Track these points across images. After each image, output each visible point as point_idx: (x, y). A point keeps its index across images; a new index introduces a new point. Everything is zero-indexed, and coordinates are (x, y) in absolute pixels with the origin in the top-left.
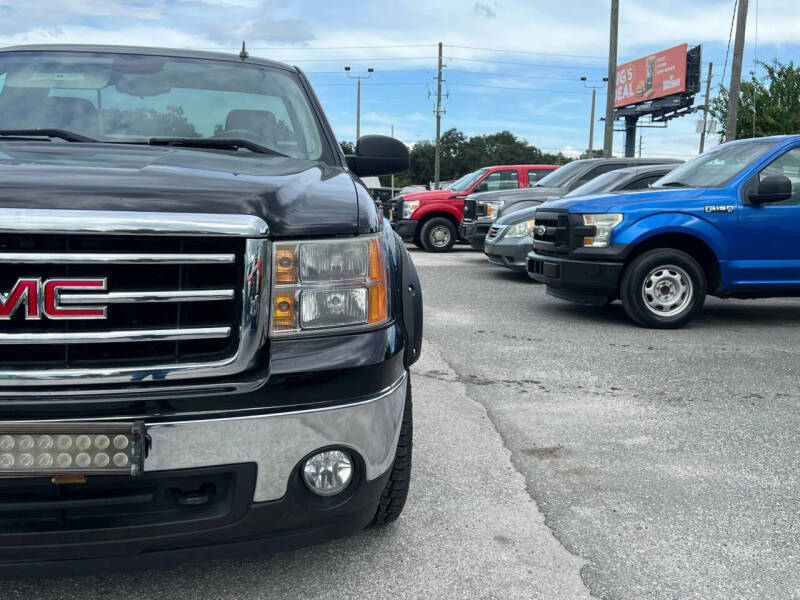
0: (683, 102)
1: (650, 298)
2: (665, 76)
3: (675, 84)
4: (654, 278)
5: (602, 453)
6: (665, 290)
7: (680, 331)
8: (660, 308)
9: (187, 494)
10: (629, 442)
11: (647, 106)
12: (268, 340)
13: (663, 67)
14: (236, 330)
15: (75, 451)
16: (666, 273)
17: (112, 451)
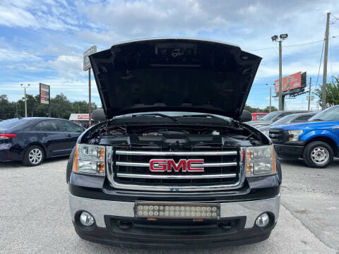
0: (301, 90)
1: (314, 158)
2: (294, 82)
3: (298, 85)
4: (315, 151)
5: (322, 213)
6: (319, 155)
7: (326, 169)
8: (317, 161)
9: (225, 225)
10: (330, 209)
11: (288, 92)
12: (246, 178)
13: (293, 79)
14: (237, 175)
15: (201, 212)
16: (319, 149)
17: (212, 212)
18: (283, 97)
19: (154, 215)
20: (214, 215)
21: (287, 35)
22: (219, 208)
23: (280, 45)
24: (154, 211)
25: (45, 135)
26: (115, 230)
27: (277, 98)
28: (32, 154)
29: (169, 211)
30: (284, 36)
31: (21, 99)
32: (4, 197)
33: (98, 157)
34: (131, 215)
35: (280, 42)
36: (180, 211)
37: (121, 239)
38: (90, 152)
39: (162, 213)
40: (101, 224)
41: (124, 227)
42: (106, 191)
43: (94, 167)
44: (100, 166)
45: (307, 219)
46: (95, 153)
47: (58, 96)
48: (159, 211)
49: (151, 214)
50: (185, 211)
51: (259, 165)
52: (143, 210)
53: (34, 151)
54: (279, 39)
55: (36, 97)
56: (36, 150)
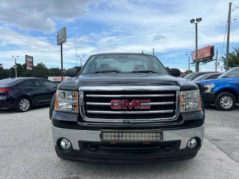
0: (210, 59)
1: (222, 104)
2: (206, 53)
3: (208, 55)
4: (223, 99)
5: (231, 140)
6: (226, 102)
8: (225, 106)
9: (166, 147)
10: (236, 137)
11: (201, 60)
12: (180, 113)
13: (205, 51)
14: (174, 111)
15: (149, 137)
16: (226, 98)
17: (157, 137)
18: (198, 63)
19: (115, 139)
20: (159, 139)
21: (201, 19)
22: (162, 134)
23: (196, 26)
24: (115, 136)
25: (31, 90)
26: (87, 152)
27: (195, 64)
28: (22, 103)
29: (126, 136)
30: (199, 20)
31: (12, 67)
32: (3, 133)
33: (73, 100)
34: (99, 140)
35: (196, 24)
36: (134, 136)
37: (91, 158)
38: (67, 96)
39: (121, 138)
40: (76, 147)
41: (93, 149)
42: (79, 123)
43: (71, 107)
44: (74, 106)
45: (221, 145)
46: (71, 97)
47: (39, 65)
48: (119, 136)
49: (113, 138)
50: (138, 136)
51: (189, 104)
52: (107, 136)
53: (24, 101)
54: (195, 22)
55: (23, 65)
56: (25, 100)
